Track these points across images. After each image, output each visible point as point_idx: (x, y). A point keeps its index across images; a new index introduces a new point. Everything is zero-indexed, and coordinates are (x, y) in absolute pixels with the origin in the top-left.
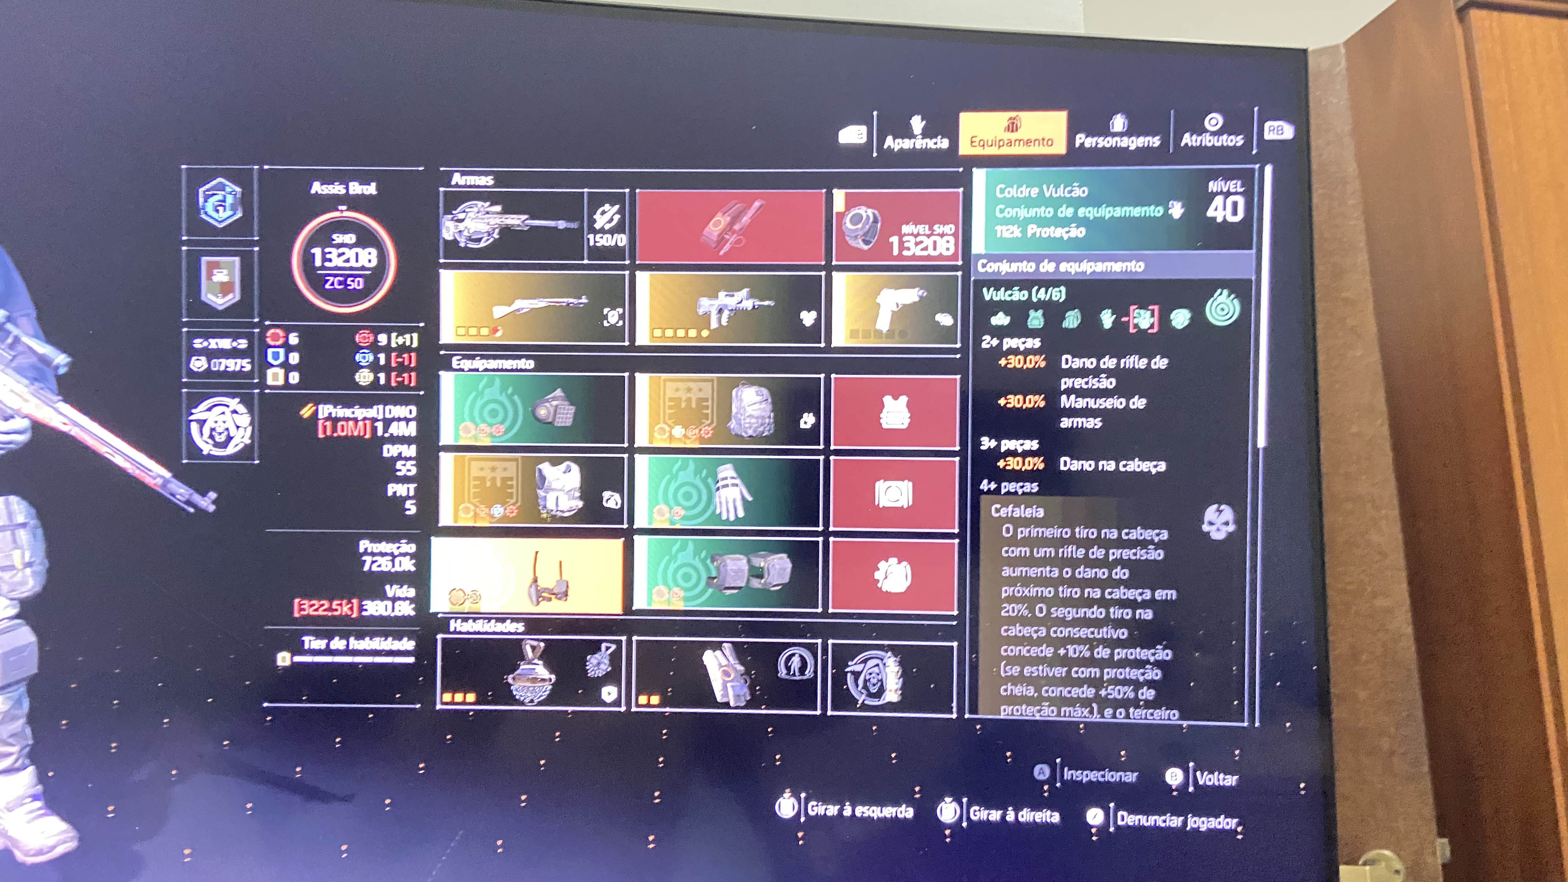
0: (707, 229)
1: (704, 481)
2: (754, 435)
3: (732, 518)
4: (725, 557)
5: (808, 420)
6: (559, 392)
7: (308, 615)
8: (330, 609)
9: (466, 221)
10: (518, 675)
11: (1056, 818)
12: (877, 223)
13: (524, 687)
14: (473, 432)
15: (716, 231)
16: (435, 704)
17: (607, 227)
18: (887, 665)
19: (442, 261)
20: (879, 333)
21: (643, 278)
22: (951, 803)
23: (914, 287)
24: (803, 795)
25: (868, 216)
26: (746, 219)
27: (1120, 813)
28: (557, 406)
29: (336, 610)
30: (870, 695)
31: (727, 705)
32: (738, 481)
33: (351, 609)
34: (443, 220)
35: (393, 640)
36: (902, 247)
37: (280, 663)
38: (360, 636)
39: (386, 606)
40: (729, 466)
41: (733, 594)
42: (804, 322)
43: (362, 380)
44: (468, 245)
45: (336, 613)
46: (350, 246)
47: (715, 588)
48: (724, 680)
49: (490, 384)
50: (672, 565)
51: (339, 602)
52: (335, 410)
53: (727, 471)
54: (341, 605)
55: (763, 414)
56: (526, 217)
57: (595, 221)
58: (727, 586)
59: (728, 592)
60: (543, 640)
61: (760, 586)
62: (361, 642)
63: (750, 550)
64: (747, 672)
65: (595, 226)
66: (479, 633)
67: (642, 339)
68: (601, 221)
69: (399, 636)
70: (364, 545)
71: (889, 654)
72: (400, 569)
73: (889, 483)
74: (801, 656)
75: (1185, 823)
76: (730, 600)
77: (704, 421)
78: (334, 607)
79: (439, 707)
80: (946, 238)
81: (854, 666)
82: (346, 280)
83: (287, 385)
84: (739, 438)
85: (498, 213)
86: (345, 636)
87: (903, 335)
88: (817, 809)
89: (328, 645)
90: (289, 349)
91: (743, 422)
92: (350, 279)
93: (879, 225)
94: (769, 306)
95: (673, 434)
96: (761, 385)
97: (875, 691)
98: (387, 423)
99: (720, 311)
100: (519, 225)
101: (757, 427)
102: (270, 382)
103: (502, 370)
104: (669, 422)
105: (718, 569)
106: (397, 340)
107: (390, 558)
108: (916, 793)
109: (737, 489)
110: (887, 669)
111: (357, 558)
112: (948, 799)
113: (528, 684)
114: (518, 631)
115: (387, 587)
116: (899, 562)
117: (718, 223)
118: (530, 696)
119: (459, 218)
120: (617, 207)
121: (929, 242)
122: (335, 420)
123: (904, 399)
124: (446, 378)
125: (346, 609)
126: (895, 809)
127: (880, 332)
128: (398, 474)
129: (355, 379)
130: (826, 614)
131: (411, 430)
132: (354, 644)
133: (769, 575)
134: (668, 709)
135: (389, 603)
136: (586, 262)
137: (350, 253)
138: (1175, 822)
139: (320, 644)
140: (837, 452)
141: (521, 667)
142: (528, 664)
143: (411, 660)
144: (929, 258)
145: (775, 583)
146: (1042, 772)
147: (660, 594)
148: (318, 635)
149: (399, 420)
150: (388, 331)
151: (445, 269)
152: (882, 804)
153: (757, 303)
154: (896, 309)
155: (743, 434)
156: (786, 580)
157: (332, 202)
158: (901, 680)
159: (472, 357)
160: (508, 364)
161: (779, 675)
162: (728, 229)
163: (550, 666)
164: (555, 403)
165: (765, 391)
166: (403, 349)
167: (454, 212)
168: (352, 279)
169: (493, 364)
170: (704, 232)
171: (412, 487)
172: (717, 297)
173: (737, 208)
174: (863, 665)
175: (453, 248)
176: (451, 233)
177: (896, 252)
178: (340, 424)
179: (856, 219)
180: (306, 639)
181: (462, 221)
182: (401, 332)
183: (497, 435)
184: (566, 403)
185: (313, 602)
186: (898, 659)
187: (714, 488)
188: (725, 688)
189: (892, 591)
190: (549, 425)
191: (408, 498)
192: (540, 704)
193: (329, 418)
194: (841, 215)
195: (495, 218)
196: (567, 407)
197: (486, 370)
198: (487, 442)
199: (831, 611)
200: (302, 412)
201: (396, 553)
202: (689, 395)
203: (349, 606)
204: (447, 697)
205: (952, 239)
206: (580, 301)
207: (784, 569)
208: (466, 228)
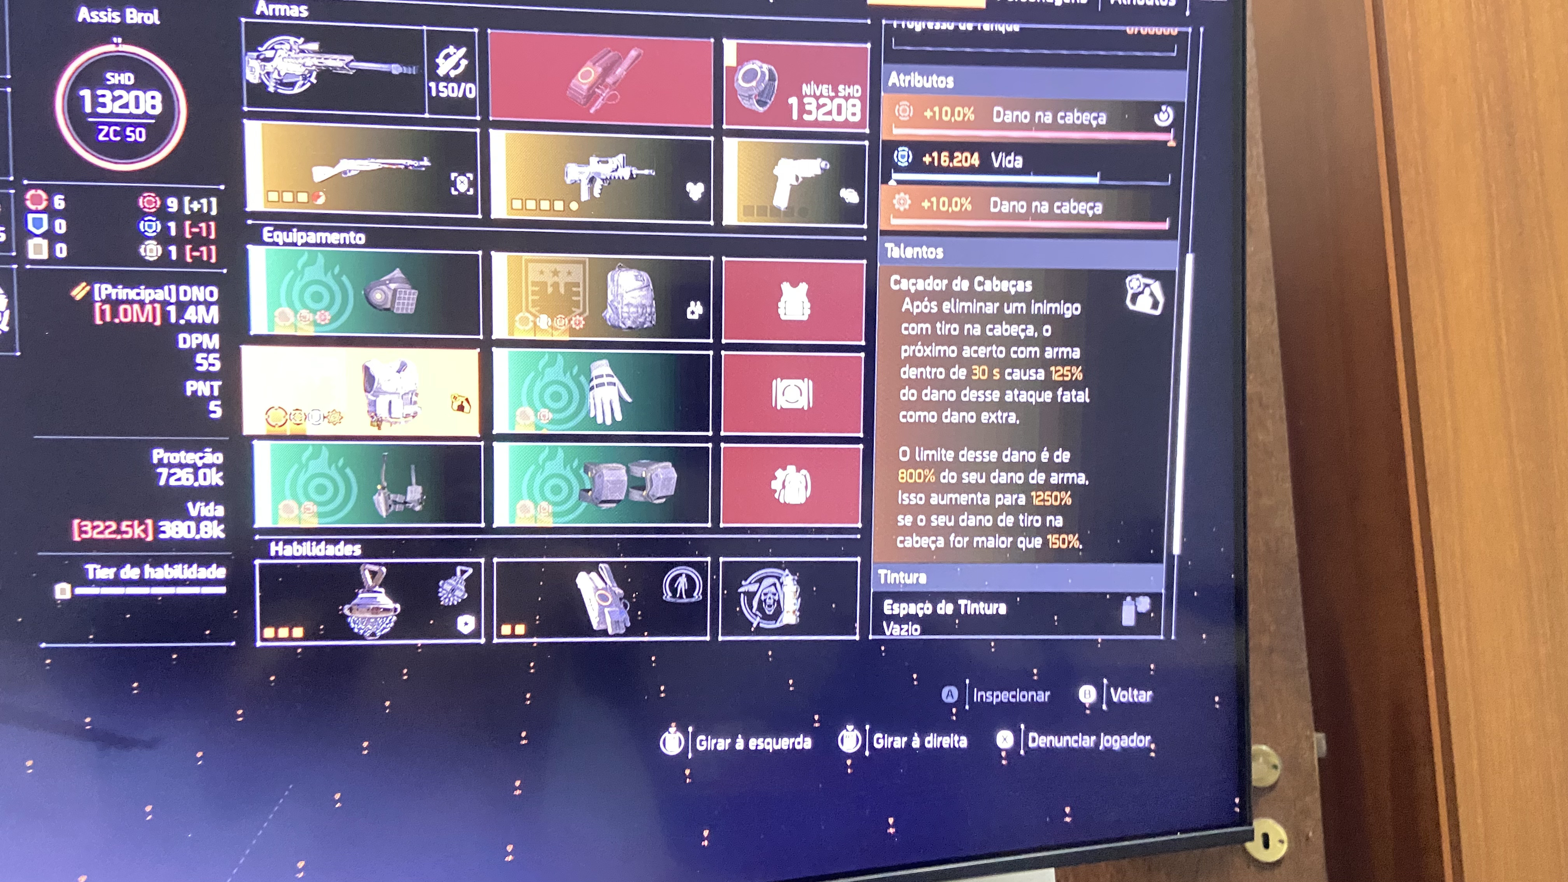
0: (574, 81)
1: (575, 379)
2: (634, 327)
3: (609, 422)
4: (602, 466)
5: (695, 310)
6: (397, 273)
7: (92, 539)
8: (118, 531)
9: (275, 60)
10: (355, 605)
11: (964, 743)
12: (774, 80)
13: (363, 618)
14: (292, 319)
15: (585, 84)
16: (255, 641)
17: (453, 74)
18: (784, 583)
19: (246, 109)
20: (776, 211)
21: (497, 137)
22: (853, 730)
23: (815, 158)
24: (690, 729)
25: (763, 73)
26: (620, 71)
27: (1031, 734)
28: (395, 291)
29: (127, 533)
30: (766, 617)
31: (604, 633)
32: (615, 380)
33: (145, 531)
34: (247, 58)
35: (199, 566)
36: (802, 110)
37: (58, 596)
38: (157, 563)
39: (189, 527)
40: (605, 362)
41: (611, 508)
42: (691, 196)
43: (148, 253)
44: (279, 91)
45: (125, 536)
46: (128, 88)
47: (589, 502)
48: (600, 605)
49: (311, 262)
50: (538, 475)
51: (129, 523)
52: (115, 290)
53: (602, 368)
54: (132, 526)
55: (644, 302)
56: (352, 57)
57: (438, 66)
58: (604, 498)
59: (605, 506)
60: (386, 565)
61: (642, 499)
62: (159, 569)
63: (627, 459)
64: (627, 596)
65: (438, 71)
66: (307, 557)
67: (499, 211)
68: (444, 67)
69: (205, 563)
70: (158, 454)
71: (787, 571)
72: (207, 483)
73: (786, 382)
74: (688, 576)
75: (1097, 743)
76: (607, 516)
77: (574, 309)
78: (124, 528)
79: (259, 644)
80: (851, 101)
81: (748, 586)
82: (125, 130)
83: (52, 259)
84: (616, 330)
85: (314, 52)
86: (138, 562)
87: (803, 215)
88: (704, 743)
89: (117, 574)
90: (53, 214)
91: (620, 311)
92: (129, 129)
93: (776, 83)
94: (650, 175)
95: (538, 324)
96: (639, 269)
97: (771, 613)
98: (182, 307)
99: (592, 180)
100: (343, 68)
101: (638, 317)
102: (32, 256)
103: (327, 245)
104: (533, 310)
105: (593, 479)
106: (191, 206)
107: (191, 470)
108: (815, 722)
109: (614, 390)
110: (785, 588)
111: (150, 471)
112: (850, 727)
113: (368, 615)
114: (355, 554)
115: (190, 505)
116: (798, 471)
117: (586, 76)
118: (371, 628)
119: (267, 56)
120: (463, 50)
121: (832, 106)
122: (115, 304)
123: (803, 287)
124: (256, 254)
125: (138, 531)
126: (792, 740)
127: (778, 209)
128: (199, 368)
129: (139, 253)
130: (716, 529)
131: (213, 315)
132: (150, 572)
133: (652, 486)
134: (535, 640)
135: (193, 524)
136: (427, 116)
137: (129, 97)
138: (1088, 742)
139: (107, 573)
140: (730, 347)
141: (360, 596)
142: (368, 591)
143: (222, 590)
144: (833, 124)
145: (658, 495)
146: (950, 694)
147: (525, 509)
148: (105, 563)
149: (197, 303)
150: (179, 194)
151: (250, 119)
152: (778, 734)
153: (635, 172)
154: (796, 183)
155: (621, 325)
156: (671, 492)
157: (104, 33)
158: (800, 600)
159: (288, 229)
160: (334, 238)
161: (664, 598)
162: (600, 81)
163: (393, 594)
164: (393, 286)
165: (646, 276)
166: (198, 217)
167: (260, 49)
168: (132, 129)
169: (312, 237)
170: (572, 85)
171: (217, 384)
172: (587, 163)
173: (611, 57)
174: (757, 585)
175: (259, 93)
176: (258, 76)
177: (795, 117)
178: (122, 308)
179: (750, 75)
180: (90, 567)
181: (269, 60)
182: (196, 196)
183: (323, 323)
184: (407, 286)
185: (96, 523)
186: (796, 578)
187: (587, 388)
188: (602, 614)
189: (791, 503)
190: (387, 312)
191: (212, 398)
192: (382, 637)
193: (108, 300)
194: (733, 71)
195: (312, 58)
196: (408, 291)
197: (306, 244)
198: (310, 331)
199: (722, 525)
200: (74, 293)
201: (200, 463)
202: (556, 279)
203: (143, 527)
204: (269, 632)
205: (858, 103)
206: (421, 163)
207: (671, 479)
208: (276, 68)
